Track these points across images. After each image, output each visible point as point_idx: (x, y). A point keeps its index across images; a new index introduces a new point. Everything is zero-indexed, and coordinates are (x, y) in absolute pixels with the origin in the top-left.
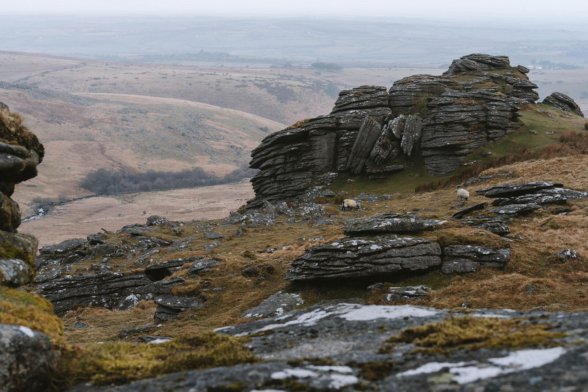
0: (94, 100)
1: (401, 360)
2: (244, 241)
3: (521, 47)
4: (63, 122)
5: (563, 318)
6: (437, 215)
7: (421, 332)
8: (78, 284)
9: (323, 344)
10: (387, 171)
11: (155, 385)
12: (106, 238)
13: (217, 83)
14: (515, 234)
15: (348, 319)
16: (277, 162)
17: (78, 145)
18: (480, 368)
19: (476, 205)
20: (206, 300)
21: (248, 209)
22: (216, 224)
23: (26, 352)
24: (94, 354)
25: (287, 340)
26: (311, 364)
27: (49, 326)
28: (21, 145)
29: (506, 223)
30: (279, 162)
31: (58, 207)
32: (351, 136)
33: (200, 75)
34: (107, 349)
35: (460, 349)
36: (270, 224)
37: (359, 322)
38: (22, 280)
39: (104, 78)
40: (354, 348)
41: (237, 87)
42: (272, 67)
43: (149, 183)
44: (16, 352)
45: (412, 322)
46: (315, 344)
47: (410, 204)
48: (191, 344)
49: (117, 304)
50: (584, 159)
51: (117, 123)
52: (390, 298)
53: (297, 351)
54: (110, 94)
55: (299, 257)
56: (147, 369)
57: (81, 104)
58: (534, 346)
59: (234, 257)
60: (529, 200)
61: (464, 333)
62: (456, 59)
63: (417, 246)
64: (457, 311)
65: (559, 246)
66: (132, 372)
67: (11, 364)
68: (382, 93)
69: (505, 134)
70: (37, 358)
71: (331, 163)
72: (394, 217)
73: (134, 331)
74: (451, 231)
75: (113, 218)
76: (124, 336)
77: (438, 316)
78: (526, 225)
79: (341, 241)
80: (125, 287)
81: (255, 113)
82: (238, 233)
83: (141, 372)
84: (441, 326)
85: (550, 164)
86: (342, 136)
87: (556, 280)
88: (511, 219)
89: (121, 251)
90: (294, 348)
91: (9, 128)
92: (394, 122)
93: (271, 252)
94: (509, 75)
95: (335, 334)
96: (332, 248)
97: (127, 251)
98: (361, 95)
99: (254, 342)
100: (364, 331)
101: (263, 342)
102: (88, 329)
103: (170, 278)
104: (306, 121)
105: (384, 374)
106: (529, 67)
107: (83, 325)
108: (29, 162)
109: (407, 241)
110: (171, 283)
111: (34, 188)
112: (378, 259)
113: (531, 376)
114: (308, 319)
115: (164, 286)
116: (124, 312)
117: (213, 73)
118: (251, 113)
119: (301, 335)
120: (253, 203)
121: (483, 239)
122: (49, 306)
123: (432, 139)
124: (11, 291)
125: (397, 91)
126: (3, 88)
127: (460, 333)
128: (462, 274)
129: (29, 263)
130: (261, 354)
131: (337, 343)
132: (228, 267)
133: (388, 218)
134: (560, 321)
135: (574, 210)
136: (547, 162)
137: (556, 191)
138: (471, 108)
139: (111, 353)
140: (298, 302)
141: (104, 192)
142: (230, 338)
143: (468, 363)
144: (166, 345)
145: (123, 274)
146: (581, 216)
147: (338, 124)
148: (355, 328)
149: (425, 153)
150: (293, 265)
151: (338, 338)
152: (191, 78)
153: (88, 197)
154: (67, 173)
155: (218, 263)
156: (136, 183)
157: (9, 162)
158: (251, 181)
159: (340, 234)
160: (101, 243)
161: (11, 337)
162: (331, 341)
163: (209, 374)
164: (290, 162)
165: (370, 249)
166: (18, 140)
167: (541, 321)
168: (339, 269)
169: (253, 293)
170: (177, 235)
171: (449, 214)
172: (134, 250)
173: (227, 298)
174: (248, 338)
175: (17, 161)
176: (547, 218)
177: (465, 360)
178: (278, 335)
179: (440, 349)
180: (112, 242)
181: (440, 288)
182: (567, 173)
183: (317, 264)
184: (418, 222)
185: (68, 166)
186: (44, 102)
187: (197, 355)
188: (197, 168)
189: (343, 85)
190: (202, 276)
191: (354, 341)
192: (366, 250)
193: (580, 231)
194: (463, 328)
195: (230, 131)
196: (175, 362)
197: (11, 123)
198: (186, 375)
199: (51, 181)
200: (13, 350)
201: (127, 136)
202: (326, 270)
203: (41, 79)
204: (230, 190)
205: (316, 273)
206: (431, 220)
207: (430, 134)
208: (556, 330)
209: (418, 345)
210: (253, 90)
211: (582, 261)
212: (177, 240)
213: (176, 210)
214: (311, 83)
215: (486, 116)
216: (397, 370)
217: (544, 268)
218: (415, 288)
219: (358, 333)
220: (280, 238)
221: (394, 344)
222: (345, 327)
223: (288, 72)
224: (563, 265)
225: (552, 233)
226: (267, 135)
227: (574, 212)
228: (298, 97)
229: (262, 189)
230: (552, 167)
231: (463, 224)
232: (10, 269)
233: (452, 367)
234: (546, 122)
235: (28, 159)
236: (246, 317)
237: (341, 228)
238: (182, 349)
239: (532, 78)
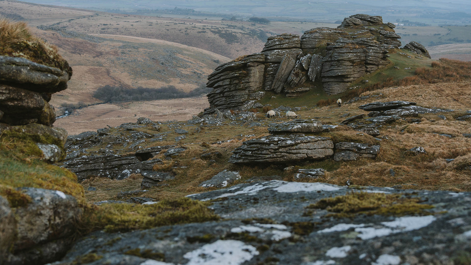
0: (103, 39)
1: (320, 221)
2: (202, 136)
3: (390, 11)
4: (82, 53)
5: (428, 195)
6: (330, 121)
7: (331, 202)
8: (91, 162)
9: (263, 208)
10: (298, 92)
11: (150, 235)
12: (110, 131)
13: (185, 30)
14: (384, 136)
15: (279, 191)
16: (224, 84)
17: (92, 69)
18: (376, 229)
19: (357, 115)
20: (176, 175)
21: (205, 114)
22: (183, 124)
23: (61, 209)
24: (106, 211)
25: (238, 204)
26: (258, 223)
27: (75, 191)
28: (57, 67)
29: (377, 128)
30: (226, 84)
31: (78, 110)
32: (275, 67)
33: (174, 24)
34: (115, 208)
35: (360, 214)
36: (219, 125)
37: (287, 194)
38: (57, 158)
39: (110, 24)
40: (285, 212)
41: (199, 32)
42: (223, 20)
43: (139, 96)
44: (54, 208)
45: (323, 195)
46: (258, 208)
47: (313, 114)
48: (172, 206)
49: (117, 176)
50: (430, 87)
51: (118, 55)
52: (299, 176)
53: (245, 213)
54: (114, 35)
55: (238, 147)
56: (143, 222)
57: (95, 42)
58: (412, 214)
59: (195, 146)
60: (393, 113)
61: (362, 204)
62: (346, 17)
63: (318, 142)
64: (353, 187)
65: (412, 144)
66: (133, 224)
67: (50, 216)
68: (297, 39)
69: (378, 69)
70: (68, 212)
71: (261, 85)
72: (303, 122)
73: (128, 194)
74: (341, 132)
75: (114, 118)
76: (121, 197)
77: (341, 191)
78: (391, 130)
79: (267, 138)
80: (122, 165)
81: (211, 51)
82: (198, 131)
83: (139, 224)
84: (346, 198)
85: (407, 89)
86: (269, 67)
87: (410, 167)
88: (381, 126)
89: (119, 141)
90: (243, 210)
91: (49, 55)
92: (303, 59)
93: (220, 144)
94: (382, 29)
95: (270, 201)
96: (261, 142)
97: (124, 141)
98: (282, 40)
99: (214, 205)
100: (290, 200)
101: (221, 205)
102: (97, 192)
103: (152, 159)
104: (245, 57)
105: (309, 231)
106: (396, 24)
107: (94, 189)
108: (62, 79)
109: (311, 138)
110: (153, 163)
111: (63, 97)
112: (292, 150)
113: (414, 236)
114: (251, 190)
115: (148, 165)
116: (121, 181)
117: (183, 23)
118: (208, 50)
119: (247, 201)
120: (208, 110)
121: (362, 138)
122: (74, 177)
123: (329, 71)
124: (50, 166)
125: (307, 38)
126: (43, 29)
127: (359, 203)
128: (347, 161)
129: (61, 147)
130: (221, 214)
131: (272, 207)
132: (191, 153)
133: (298, 123)
134: (426, 196)
135: (423, 120)
136: (406, 88)
137: (411, 108)
138: (355, 51)
139: (118, 210)
140: (237, 177)
141: (109, 101)
142: (199, 202)
143: (367, 225)
144: (155, 206)
145: (121, 156)
146: (428, 125)
147: (266, 59)
148: (284, 197)
149: (324, 80)
150: (235, 153)
151: (273, 205)
152: (168, 26)
153: (99, 104)
154: (84, 88)
155: (184, 150)
156: (130, 95)
157: (49, 78)
158: (207, 96)
159: (266, 132)
160: (107, 135)
161: (50, 198)
162: (268, 206)
163: (188, 228)
164: (233, 84)
165: (286, 143)
166: (55, 63)
167: (413, 196)
168: (266, 156)
169: (208, 171)
170: (157, 131)
171: (339, 121)
172: (128, 140)
173: (190, 174)
174: (210, 202)
175: (54, 78)
176: (405, 126)
177: (364, 222)
178: (231, 201)
179: (346, 214)
180: (114, 135)
181: (332, 171)
182: (418, 96)
183: (250, 153)
184: (319, 126)
185: (85, 83)
186: (70, 39)
187: (177, 214)
188: (171, 86)
189: (270, 33)
190: (173, 158)
191: (284, 207)
192: (284, 144)
193: (426, 135)
194: (361, 200)
195: (193, 62)
196: (163, 218)
197: (50, 52)
198: (172, 228)
199: (73, 92)
200: (52, 207)
201: (125, 63)
202: (257, 157)
203: (68, 24)
204: (193, 101)
205: (250, 158)
206: (327, 125)
207: (327, 67)
208: (425, 203)
209: (330, 211)
210: (210, 35)
211: (428, 155)
212: (156, 133)
213: (157, 114)
214: (249, 31)
215: (366, 56)
216: (318, 229)
217: (402, 159)
218: (316, 170)
219: (287, 201)
220: (226, 134)
221: (314, 209)
222: (277, 197)
223: (234, 23)
224: (415, 157)
225: (408, 135)
226: (219, 65)
227: (423, 122)
228: (239, 40)
229: (214, 101)
230: (409, 91)
231: (349, 128)
232: (49, 151)
233: (357, 227)
234: (406, 61)
235: (61, 77)
236: (202, 186)
237: (267, 128)
238: (167, 209)
239: (397, 31)
